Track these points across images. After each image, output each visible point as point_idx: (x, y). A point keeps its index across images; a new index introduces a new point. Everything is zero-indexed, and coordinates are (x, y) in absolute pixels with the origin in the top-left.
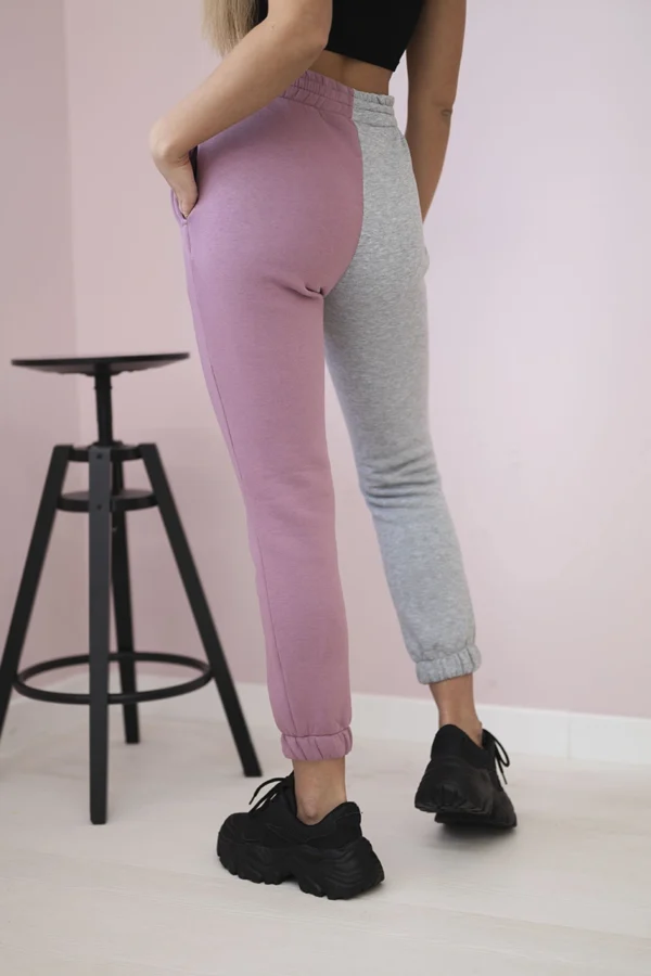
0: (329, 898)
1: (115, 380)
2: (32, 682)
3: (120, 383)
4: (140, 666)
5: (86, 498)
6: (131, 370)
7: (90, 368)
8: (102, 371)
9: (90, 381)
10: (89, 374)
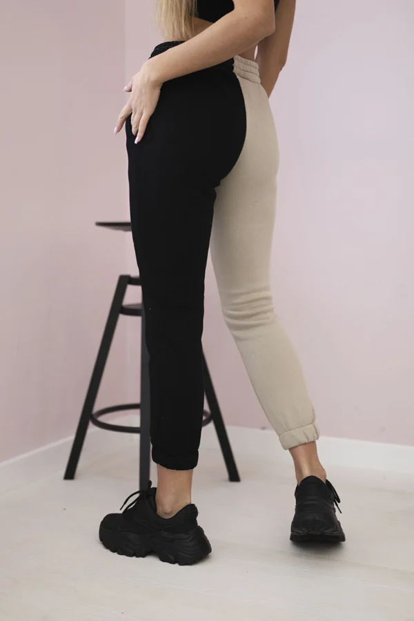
0: (180, 565)
2: (102, 419)
5: (140, 307)
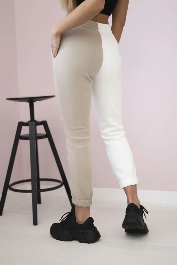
0: (88, 243)
1: (35, 103)
3: (36, 104)
4: (41, 182)
6: (40, 101)
7: (28, 100)
8: (31, 101)
9: (28, 104)
10: (28, 102)
